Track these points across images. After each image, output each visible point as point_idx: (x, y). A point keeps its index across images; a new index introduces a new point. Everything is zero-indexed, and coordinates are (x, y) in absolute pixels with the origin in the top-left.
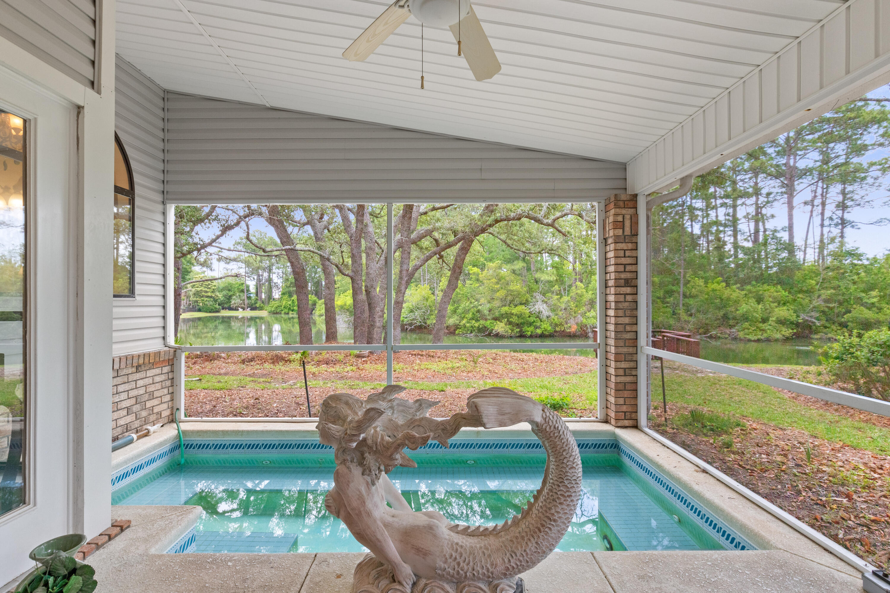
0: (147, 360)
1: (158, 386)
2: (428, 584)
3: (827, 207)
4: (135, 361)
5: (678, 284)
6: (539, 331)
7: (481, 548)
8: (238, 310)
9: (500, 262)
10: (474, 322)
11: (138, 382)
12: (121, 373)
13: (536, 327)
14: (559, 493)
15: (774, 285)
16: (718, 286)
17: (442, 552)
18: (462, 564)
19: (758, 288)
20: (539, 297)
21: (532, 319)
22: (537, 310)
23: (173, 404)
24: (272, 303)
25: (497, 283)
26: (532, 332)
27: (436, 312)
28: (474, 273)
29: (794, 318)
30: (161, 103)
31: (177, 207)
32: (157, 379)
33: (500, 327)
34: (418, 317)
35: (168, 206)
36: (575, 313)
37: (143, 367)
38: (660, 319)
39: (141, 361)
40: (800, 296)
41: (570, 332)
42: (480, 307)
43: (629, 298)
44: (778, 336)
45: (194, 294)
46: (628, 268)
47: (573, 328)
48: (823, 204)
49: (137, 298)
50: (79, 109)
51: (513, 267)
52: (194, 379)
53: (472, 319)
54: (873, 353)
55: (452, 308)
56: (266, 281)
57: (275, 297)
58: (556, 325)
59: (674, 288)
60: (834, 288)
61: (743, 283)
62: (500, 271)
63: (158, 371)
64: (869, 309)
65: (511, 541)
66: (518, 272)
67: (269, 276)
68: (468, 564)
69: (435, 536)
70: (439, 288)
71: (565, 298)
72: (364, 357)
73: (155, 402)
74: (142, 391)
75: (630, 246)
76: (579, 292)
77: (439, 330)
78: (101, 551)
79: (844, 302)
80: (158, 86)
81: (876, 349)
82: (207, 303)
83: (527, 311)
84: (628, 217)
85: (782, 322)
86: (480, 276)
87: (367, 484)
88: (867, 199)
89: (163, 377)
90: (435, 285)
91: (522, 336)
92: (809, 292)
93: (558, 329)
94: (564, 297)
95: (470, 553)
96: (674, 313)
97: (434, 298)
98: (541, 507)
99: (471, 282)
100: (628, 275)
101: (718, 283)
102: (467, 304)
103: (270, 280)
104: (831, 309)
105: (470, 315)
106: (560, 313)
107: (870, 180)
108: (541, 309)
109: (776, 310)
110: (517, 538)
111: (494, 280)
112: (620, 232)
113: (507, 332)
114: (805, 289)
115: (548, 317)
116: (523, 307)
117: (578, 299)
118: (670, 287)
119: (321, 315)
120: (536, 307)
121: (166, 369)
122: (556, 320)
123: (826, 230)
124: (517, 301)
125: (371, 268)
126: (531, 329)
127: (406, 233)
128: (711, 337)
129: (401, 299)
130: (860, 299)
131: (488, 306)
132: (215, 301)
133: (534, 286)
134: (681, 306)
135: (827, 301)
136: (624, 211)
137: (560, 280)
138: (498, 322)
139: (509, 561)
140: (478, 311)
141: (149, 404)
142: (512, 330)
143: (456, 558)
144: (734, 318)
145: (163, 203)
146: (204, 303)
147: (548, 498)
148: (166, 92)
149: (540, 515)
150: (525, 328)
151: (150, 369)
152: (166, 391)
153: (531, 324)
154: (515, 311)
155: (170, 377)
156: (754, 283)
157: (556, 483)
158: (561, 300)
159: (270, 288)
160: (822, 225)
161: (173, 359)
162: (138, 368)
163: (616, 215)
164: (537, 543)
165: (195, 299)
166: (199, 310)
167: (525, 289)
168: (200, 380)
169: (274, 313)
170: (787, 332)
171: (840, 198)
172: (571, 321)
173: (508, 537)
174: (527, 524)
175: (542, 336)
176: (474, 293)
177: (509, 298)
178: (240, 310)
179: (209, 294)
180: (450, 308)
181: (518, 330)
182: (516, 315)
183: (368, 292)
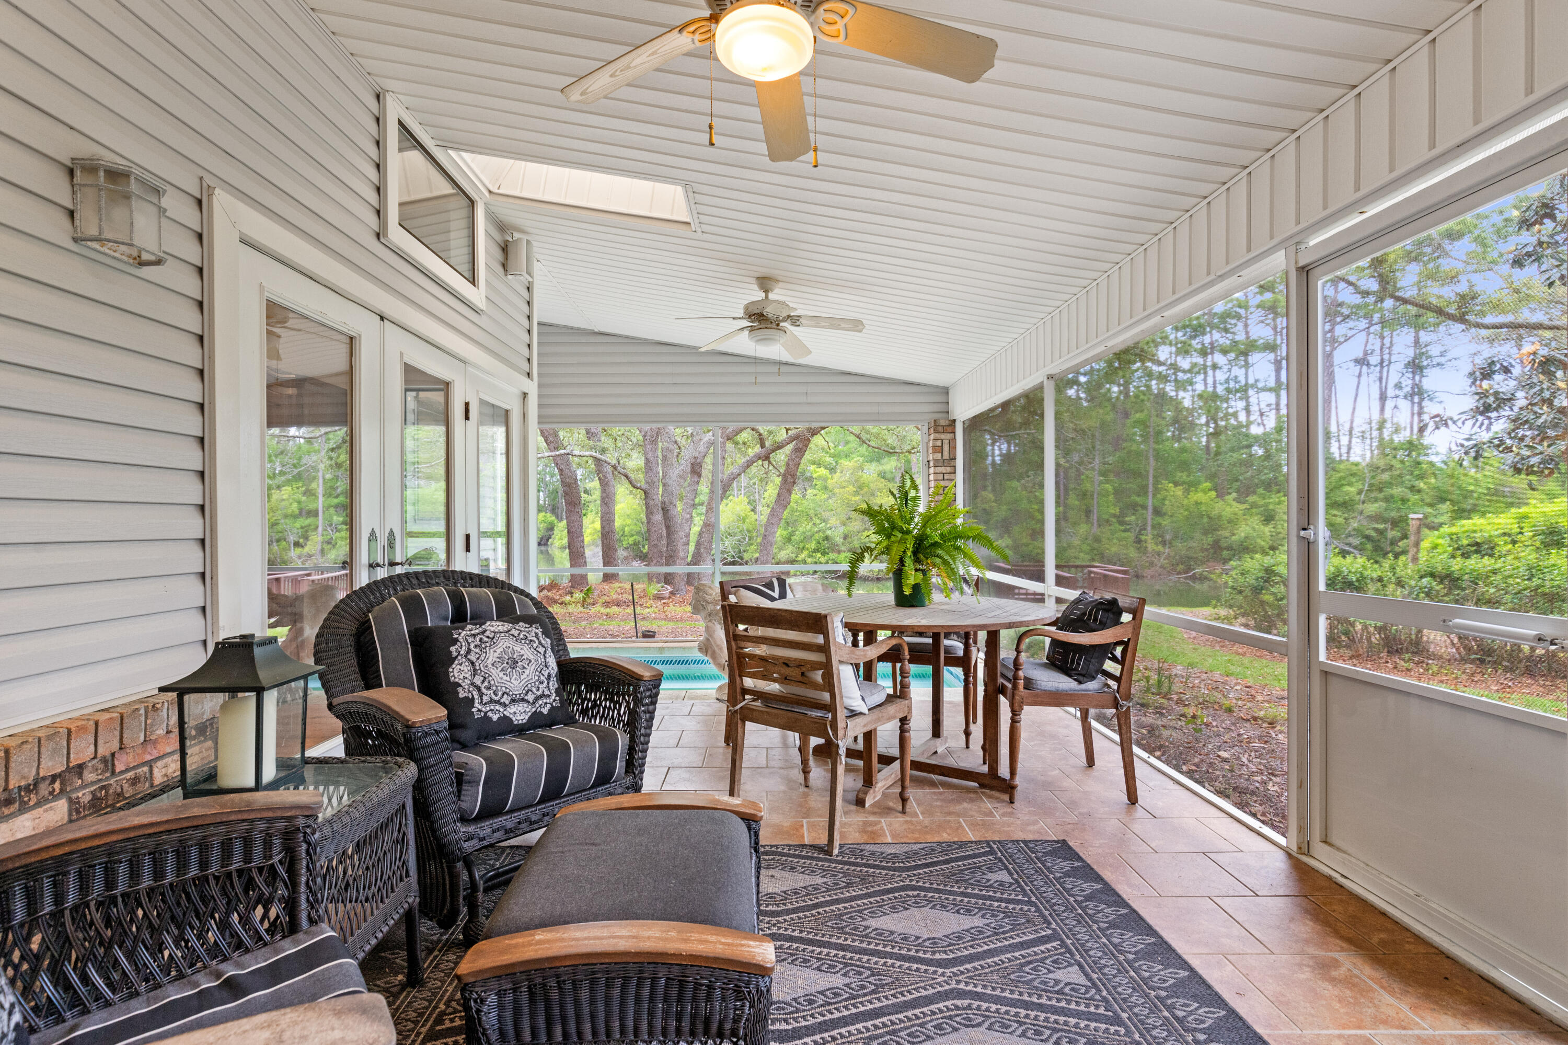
5: (1146, 493)
9: (861, 459)
10: (819, 555)
16: (1204, 496)
19: (1267, 500)
25: (856, 493)
27: (759, 540)
28: (819, 478)
34: (730, 549)
38: (1114, 549)
40: (1333, 511)
42: (829, 532)
51: (881, 468)
53: (816, 550)
55: (785, 533)
59: (1139, 500)
60: (1385, 500)
61: (1245, 491)
62: (860, 473)
66: (889, 476)
70: (764, 502)
72: (663, 598)
75: (949, 469)
79: (1400, 521)
84: (946, 442)
86: (829, 481)
90: (757, 496)
92: (1346, 506)
96: (1138, 541)
97: (756, 517)
99: (815, 492)
101: (1205, 492)
102: (808, 527)
104: (1381, 532)
105: (813, 545)
111: (851, 489)
112: (938, 456)
114: (1341, 500)
118: (1135, 498)
128: (1193, 578)
131: (842, 530)
134: (1149, 528)
135: (1370, 519)
136: (943, 436)
140: (827, 538)
144: (1230, 548)
156: (1261, 491)
160: (1382, 397)
163: (936, 440)
171: (1411, 353)
176: (819, 510)
180: (780, 533)
183: (665, 511)
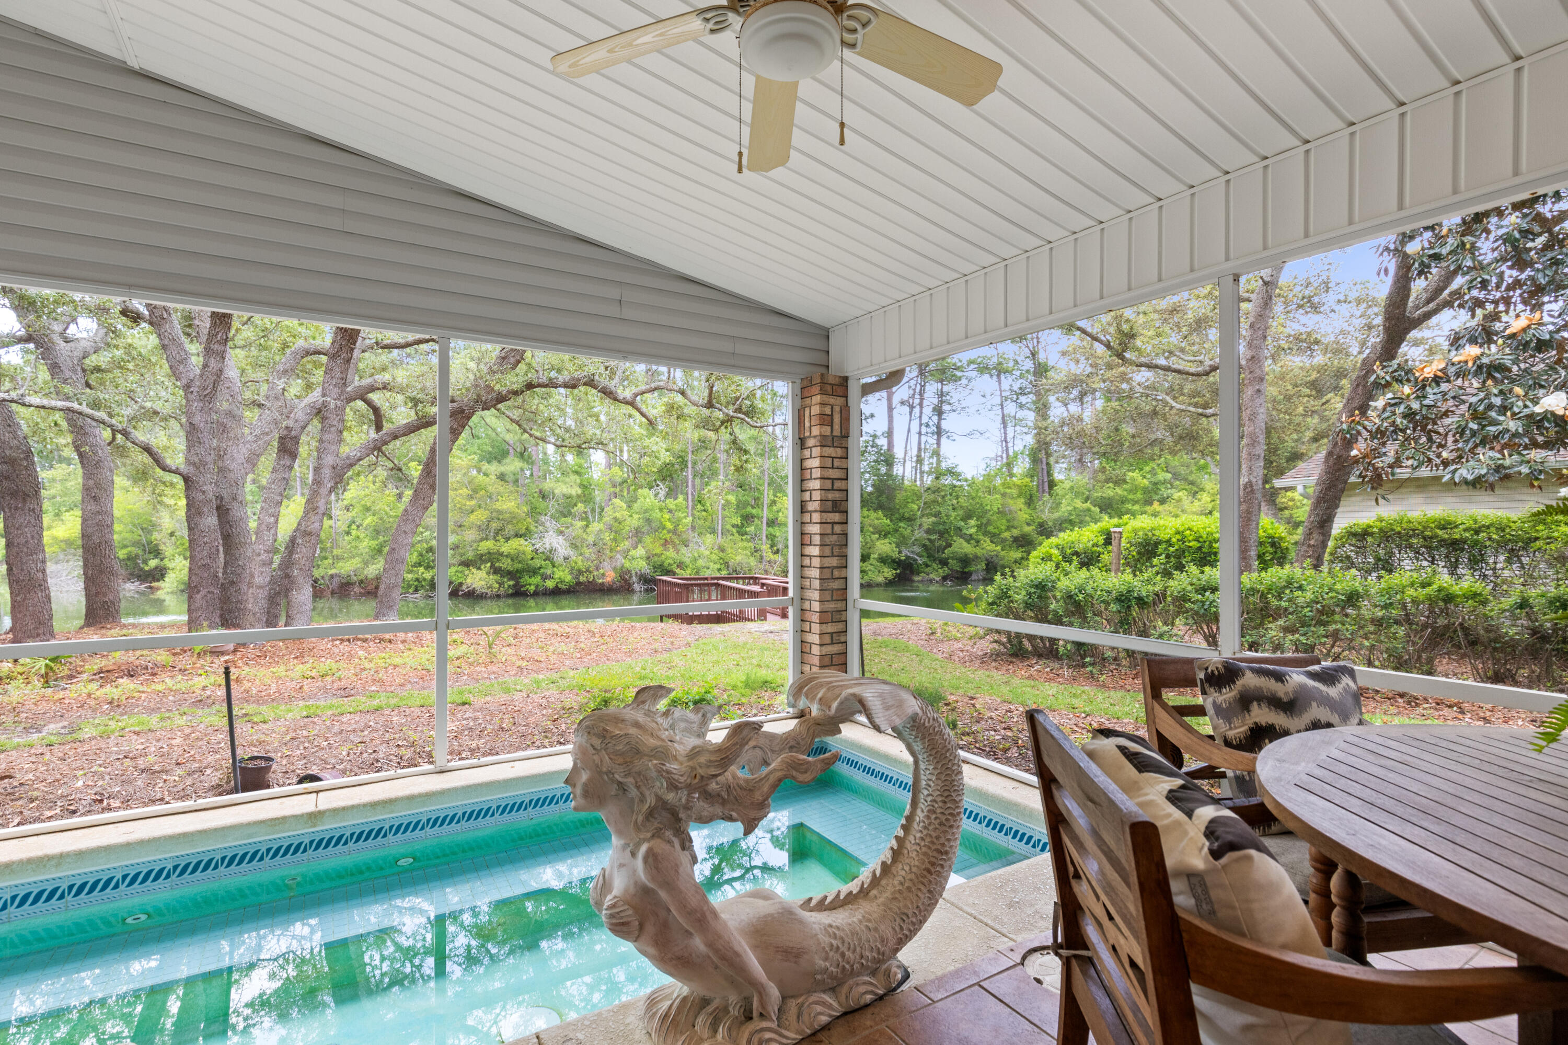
2: (803, 1004)
3: (924, 410)
6: (550, 584)
10: (422, 570)
13: (545, 577)
14: (947, 812)
15: (875, 510)
20: (549, 523)
21: (537, 563)
22: (547, 546)
25: (471, 497)
26: (537, 586)
29: (895, 555)
33: (478, 579)
36: (611, 550)
40: (902, 524)
41: (603, 584)
42: (435, 543)
43: (838, 529)
44: (880, 579)
46: (838, 484)
47: (609, 576)
48: (921, 405)
51: (502, 469)
53: (418, 565)
54: (1030, 594)
58: (580, 572)
59: (754, 511)
60: (935, 516)
64: (968, 542)
65: (895, 899)
66: (510, 478)
71: (595, 526)
72: (223, 654)
75: (839, 452)
76: (618, 515)
77: (391, 588)
79: (945, 533)
81: (1033, 590)
83: (529, 549)
84: (837, 409)
85: (883, 560)
88: (964, 404)
91: (519, 594)
92: (910, 520)
93: (582, 579)
94: (596, 524)
95: (852, 934)
98: (922, 839)
100: (837, 495)
104: (932, 542)
105: (413, 558)
106: (587, 552)
107: (964, 381)
108: (555, 545)
109: (878, 543)
110: (900, 892)
111: (465, 491)
112: (827, 430)
113: (491, 587)
114: (907, 515)
115: (566, 559)
116: (522, 541)
117: (615, 527)
118: (749, 509)
120: (546, 540)
122: (580, 563)
123: (923, 439)
124: (510, 529)
126: (536, 580)
127: (336, 390)
129: (317, 525)
130: (960, 529)
131: (453, 539)
133: (542, 504)
135: (928, 532)
136: (832, 400)
137: (586, 495)
138: (474, 570)
139: (901, 928)
140: (431, 550)
142: (501, 584)
143: (838, 948)
147: (930, 824)
149: (924, 849)
150: (526, 579)
153: (534, 572)
154: (506, 548)
157: (940, 799)
158: (589, 530)
160: (920, 433)
163: (822, 404)
164: (930, 891)
167: (525, 509)
170: (889, 573)
171: (937, 400)
172: (606, 563)
173: (888, 894)
174: (907, 868)
175: (556, 593)
177: (495, 525)
181: (512, 583)
182: (507, 556)
183: (222, 511)
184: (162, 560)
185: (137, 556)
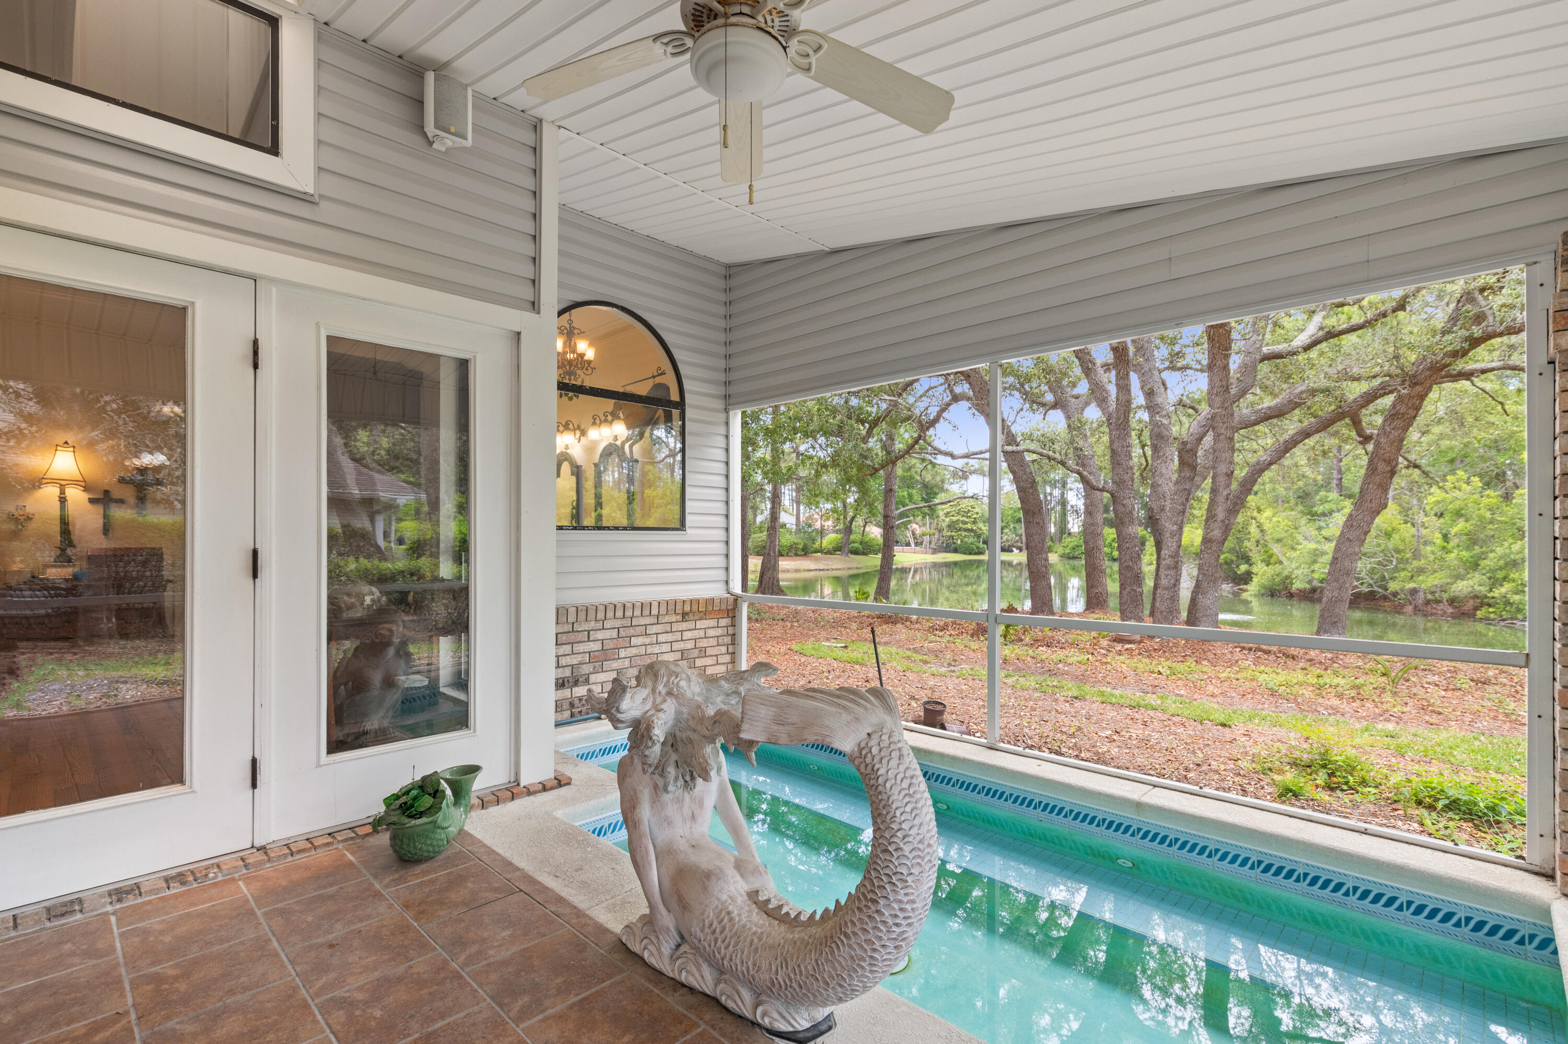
0: (695, 607)
1: (713, 642)
4: (679, 607)
7: (755, 933)
8: (1012, 551)
11: (685, 633)
12: (661, 620)
17: (703, 914)
18: (719, 942)
23: (734, 667)
24: (1067, 540)
30: (721, 284)
31: (744, 413)
32: (711, 633)
35: (731, 413)
37: (691, 615)
39: (687, 608)
45: (949, 526)
49: (689, 531)
50: (519, 334)
52: (839, 645)
56: (1058, 503)
57: (1072, 530)
63: (712, 623)
65: (795, 943)
67: (1063, 494)
68: (727, 948)
69: (705, 888)
72: (1130, 642)
73: (709, 661)
74: (690, 645)
78: (531, 798)
80: (718, 263)
82: (966, 539)
87: (656, 787)
89: (719, 632)
95: (736, 934)
103: (1063, 503)
110: (803, 941)
119: (1151, 564)
121: (724, 622)
125: (1162, 475)
132: (979, 536)
139: (777, 971)
141: (699, 663)
143: (715, 931)
145: (726, 411)
146: (962, 541)
148: (729, 267)
151: (701, 619)
152: (724, 649)
155: (730, 632)
159: (1064, 514)
161: (734, 609)
162: (684, 616)
165: (949, 534)
166: (956, 551)
168: (846, 647)
169: (1070, 558)
173: (797, 936)
178: (1016, 551)
179: (969, 526)
184: (1251, 565)
185: (1232, 561)
